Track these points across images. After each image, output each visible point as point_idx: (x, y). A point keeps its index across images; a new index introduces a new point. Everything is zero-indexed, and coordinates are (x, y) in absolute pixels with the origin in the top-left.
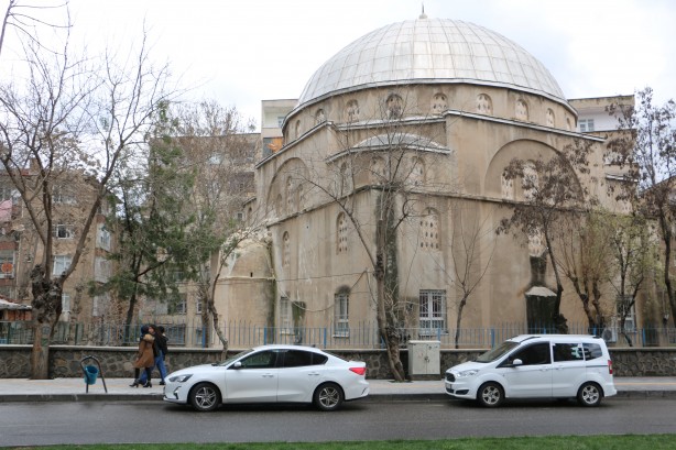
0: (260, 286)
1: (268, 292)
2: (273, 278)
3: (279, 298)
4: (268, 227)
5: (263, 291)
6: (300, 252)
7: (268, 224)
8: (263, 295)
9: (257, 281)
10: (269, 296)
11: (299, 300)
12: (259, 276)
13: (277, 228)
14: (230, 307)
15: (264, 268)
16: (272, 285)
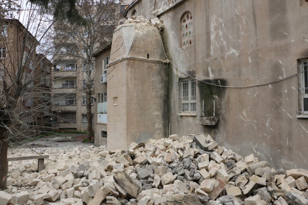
0: (156, 67)
1: (163, 75)
2: (168, 61)
3: (175, 81)
4: (159, 16)
5: (159, 73)
6: (213, 25)
7: (159, 14)
8: (159, 77)
9: (153, 62)
10: (165, 78)
11: (211, 77)
12: (155, 57)
13: (170, 14)
14: (128, 88)
15: (159, 51)
16: (167, 68)
